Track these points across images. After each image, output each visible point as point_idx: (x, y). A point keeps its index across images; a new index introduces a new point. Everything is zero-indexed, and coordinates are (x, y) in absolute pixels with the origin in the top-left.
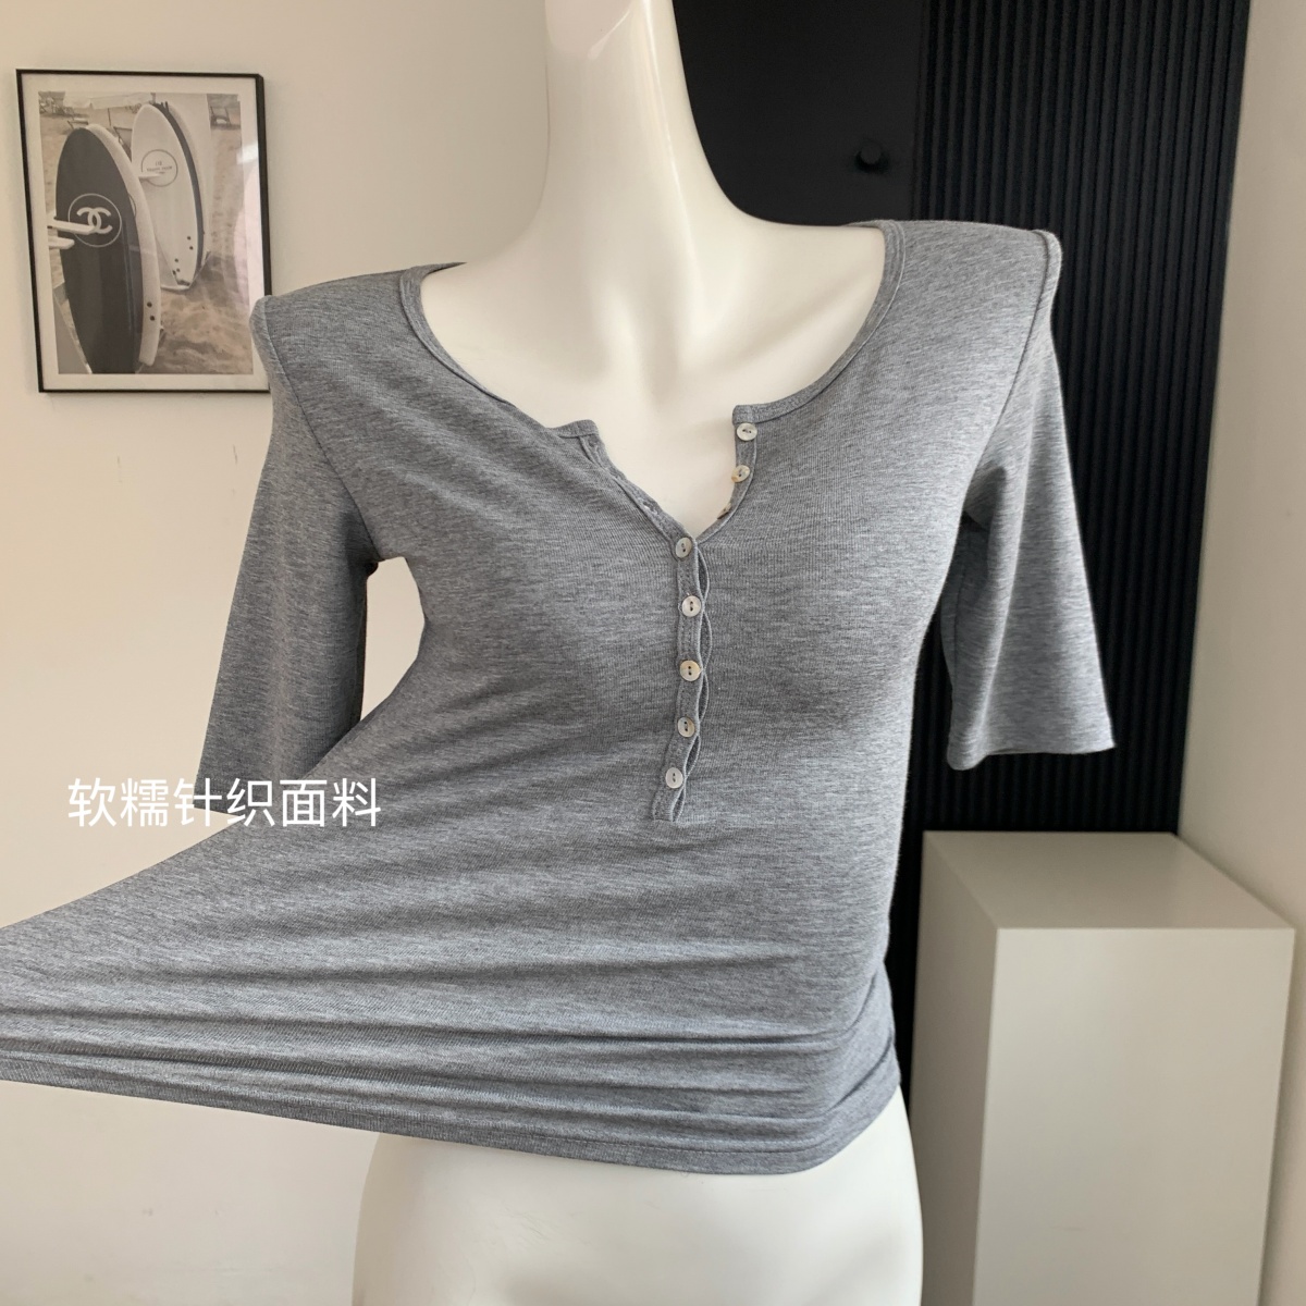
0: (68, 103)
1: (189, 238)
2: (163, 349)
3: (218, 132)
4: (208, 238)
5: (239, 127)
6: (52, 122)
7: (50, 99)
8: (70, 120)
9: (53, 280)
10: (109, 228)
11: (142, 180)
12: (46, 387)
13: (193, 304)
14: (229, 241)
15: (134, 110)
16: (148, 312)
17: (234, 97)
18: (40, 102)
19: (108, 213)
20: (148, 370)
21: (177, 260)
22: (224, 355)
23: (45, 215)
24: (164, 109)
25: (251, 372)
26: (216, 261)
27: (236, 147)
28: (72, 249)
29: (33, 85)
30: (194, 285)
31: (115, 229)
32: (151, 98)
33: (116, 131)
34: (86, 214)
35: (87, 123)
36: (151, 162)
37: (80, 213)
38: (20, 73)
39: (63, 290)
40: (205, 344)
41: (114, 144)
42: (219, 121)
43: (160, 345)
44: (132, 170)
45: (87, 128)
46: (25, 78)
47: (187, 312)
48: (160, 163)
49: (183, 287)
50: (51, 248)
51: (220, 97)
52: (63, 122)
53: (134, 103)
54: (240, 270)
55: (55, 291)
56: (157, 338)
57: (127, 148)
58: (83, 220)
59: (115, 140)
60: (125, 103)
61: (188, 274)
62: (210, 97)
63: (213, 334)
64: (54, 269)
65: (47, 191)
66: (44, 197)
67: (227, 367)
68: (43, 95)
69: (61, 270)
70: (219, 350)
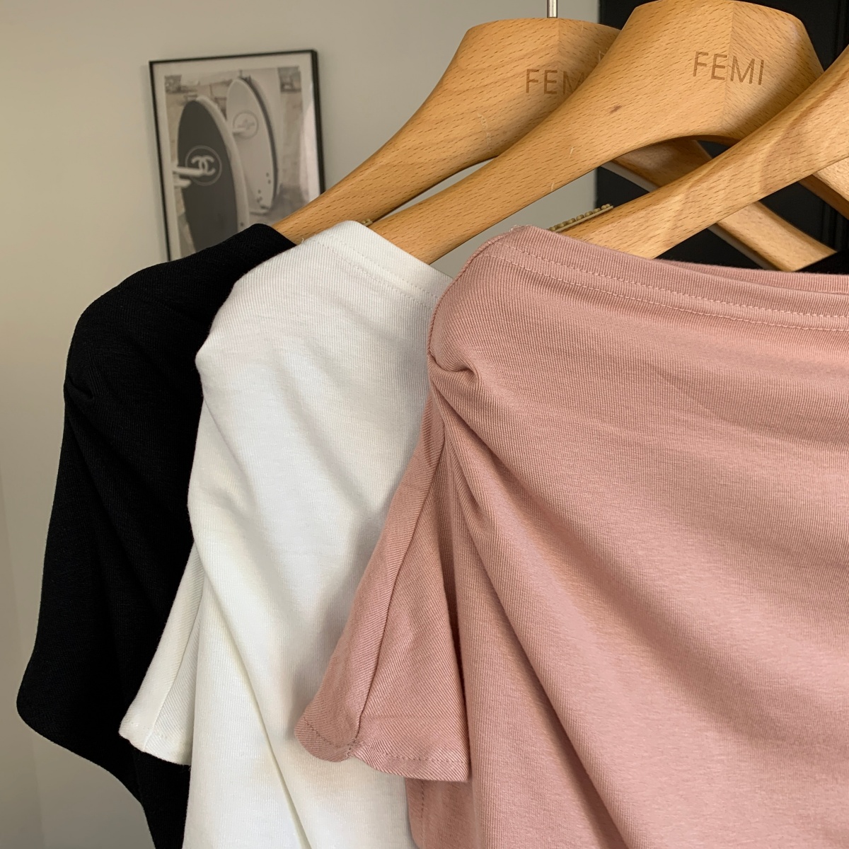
0: (184, 82)
1: (268, 175)
3: (286, 95)
4: (280, 174)
5: (299, 90)
6: (174, 97)
7: (172, 81)
8: (185, 94)
9: (177, 211)
10: (213, 171)
14: (296, 176)
15: (227, 83)
17: (296, 68)
18: (166, 84)
19: (212, 160)
21: (259, 192)
23: (171, 164)
24: (248, 81)
26: (287, 190)
27: (299, 107)
28: (190, 187)
29: (161, 71)
30: (273, 209)
31: (217, 173)
32: (238, 74)
33: (216, 100)
34: (197, 162)
35: (196, 96)
36: (240, 121)
37: (194, 161)
38: (152, 64)
39: (184, 218)
41: (215, 109)
42: (287, 87)
44: (228, 127)
45: (198, 99)
48: (246, 121)
49: (265, 211)
50: (176, 187)
51: (286, 69)
52: (181, 97)
53: (227, 79)
54: (303, 196)
55: (179, 218)
57: (224, 111)
58: (196, 166)
59: (216, 107)
60: (220, 79)
61: (268, 201)
62: (280, 70)
64: (177, 202)
65: (172, 146)
68: (167, 78)
69: (182, 202)
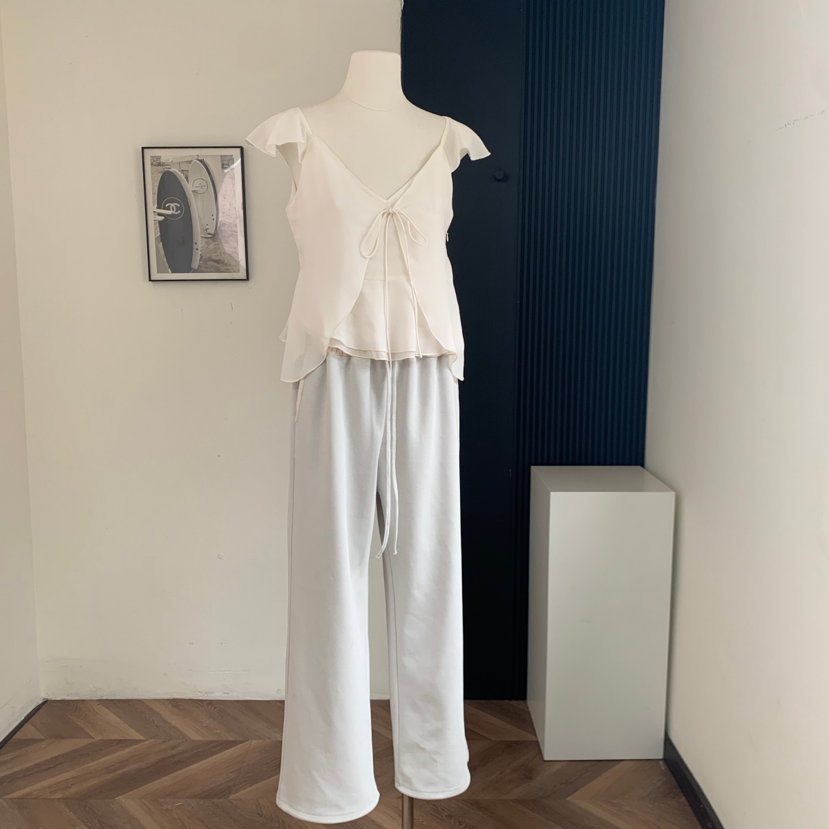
0: (163, 160)
1: (212, 215)
2: (202, 262)
4: (220, 215)
5: (233, 169)
6: (156, 168)
7: (155, 159)
8: (163, 167)
9: (155, 234)
10: (179, 212)
11: (193, 191)
12: (153, 278)
13: (214, 243)
15: (190, 162)
16: (195, 246)
17: (232, 156)
18: (151, 160)
19: (179, 205)
20: (195, 271)
21: (207, 225)
22: (226, 265)
23: (152, 207)
24: (202, 162)
25: (239, 272)
26: (224, 225)
27: (233, 178)
28: (163, 220)
29: (148, 153)
30: (214, 235)
31: (181, 213)
32: (197, 157)
33: (182, 171)
34: (169, 206)
35: (170, 168)
36: (197, 183)
37: (167, 205)
38: (143, 148)
39: (159, 239)
40: (219, 260)
41: (181, 176)
42: (225, 166)
43: (200, 261)
44: (189, 187)
45: (170, 170)
46: (145, 150)
47: (212, 246)
48: (201, 184)
49: (210, 236)
50: (155, 221)
51: (225, 156)
52: (161, 168)
53: (190, 160)
54: (235, 229)
55: (156, 239)
56: (199, 258)
57: (187, 180)
58: (168, 209)
59: (182, 175)
60: (185, 160)
61: (213, 232)
62: (221, 156)
63: (223, 255)
64: (156, 229)
65: (153, 197)
66: (152, 199)
67: (228, 270)
68: (152, 157)
69: (159, 230)
70: (225, 262)
